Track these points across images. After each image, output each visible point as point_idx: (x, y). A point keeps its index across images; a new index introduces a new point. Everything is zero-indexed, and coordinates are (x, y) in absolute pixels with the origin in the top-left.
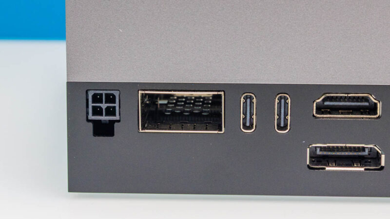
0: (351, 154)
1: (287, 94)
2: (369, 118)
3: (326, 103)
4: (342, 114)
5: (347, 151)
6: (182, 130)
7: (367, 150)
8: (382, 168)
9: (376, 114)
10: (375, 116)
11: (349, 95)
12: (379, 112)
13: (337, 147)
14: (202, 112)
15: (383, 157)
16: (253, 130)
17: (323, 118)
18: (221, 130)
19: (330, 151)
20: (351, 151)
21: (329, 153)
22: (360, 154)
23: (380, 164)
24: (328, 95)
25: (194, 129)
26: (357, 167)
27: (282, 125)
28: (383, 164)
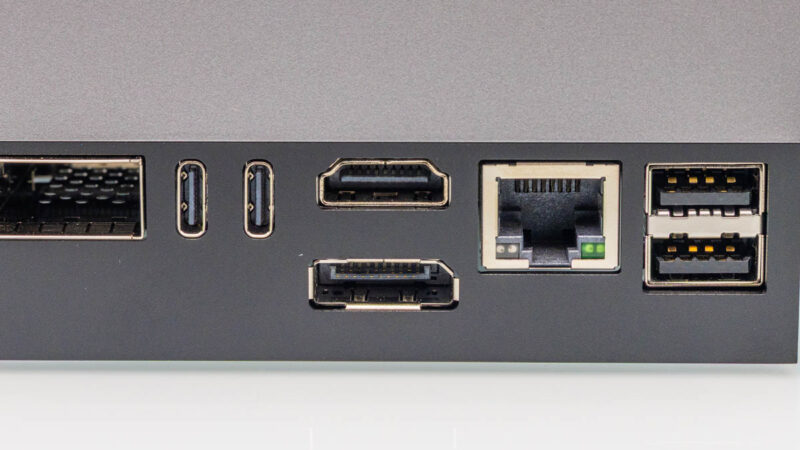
0: (397, 277)
1: (267, 162)
2: (429, 207)
3: (346, 179)
4: (378, 199)
5: (390, 272)
6: (63, 234)
7: (427, 271)
8: (456, 304)
9: (442, 199)
10: (439, 204)
11: (388, 163)
12: (447, 195)
13: (373, 264)
14: (114, 197)
15: (456, 282)
16: (200, 233)
17: (338, 207)
18: (139, 234)
19: (358, 273)
20: (397, 272)
21: (355, 277)
22: (414, 277)
23: (451, 297)
24: (347, 163)
25: (87, 232)
26: (409, 303)
27: (258, 222)
28: (456, 297)
